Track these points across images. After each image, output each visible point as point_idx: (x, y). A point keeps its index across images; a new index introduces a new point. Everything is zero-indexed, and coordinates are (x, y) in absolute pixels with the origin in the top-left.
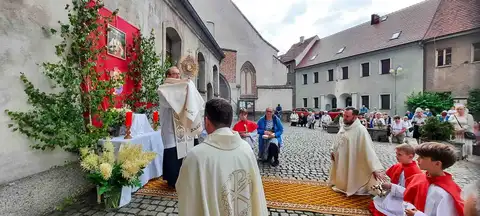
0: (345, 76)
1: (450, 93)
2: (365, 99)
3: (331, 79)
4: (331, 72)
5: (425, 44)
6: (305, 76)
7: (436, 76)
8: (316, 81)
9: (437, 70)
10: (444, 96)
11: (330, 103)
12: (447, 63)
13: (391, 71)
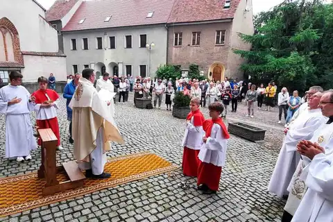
0: (113, 46)
1: (180, 66)
2: (129, 68)
3: (100, 47)
4: (100, 40)
5: (168, 27)
6: (74, 41)
7: (174, 53)
8: (86, 48)
9: (174, 49)
10: (177, 68)
11: (100, 71)
12: (180, 44)
13: (147, 45)
